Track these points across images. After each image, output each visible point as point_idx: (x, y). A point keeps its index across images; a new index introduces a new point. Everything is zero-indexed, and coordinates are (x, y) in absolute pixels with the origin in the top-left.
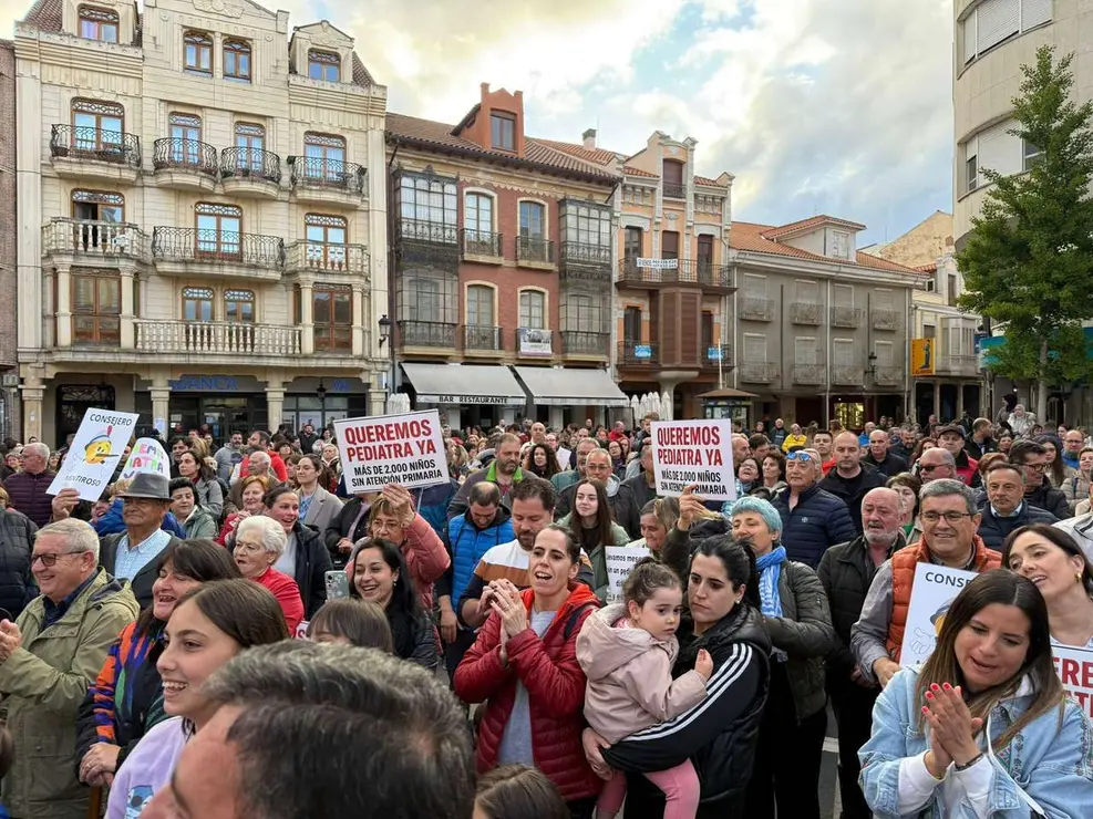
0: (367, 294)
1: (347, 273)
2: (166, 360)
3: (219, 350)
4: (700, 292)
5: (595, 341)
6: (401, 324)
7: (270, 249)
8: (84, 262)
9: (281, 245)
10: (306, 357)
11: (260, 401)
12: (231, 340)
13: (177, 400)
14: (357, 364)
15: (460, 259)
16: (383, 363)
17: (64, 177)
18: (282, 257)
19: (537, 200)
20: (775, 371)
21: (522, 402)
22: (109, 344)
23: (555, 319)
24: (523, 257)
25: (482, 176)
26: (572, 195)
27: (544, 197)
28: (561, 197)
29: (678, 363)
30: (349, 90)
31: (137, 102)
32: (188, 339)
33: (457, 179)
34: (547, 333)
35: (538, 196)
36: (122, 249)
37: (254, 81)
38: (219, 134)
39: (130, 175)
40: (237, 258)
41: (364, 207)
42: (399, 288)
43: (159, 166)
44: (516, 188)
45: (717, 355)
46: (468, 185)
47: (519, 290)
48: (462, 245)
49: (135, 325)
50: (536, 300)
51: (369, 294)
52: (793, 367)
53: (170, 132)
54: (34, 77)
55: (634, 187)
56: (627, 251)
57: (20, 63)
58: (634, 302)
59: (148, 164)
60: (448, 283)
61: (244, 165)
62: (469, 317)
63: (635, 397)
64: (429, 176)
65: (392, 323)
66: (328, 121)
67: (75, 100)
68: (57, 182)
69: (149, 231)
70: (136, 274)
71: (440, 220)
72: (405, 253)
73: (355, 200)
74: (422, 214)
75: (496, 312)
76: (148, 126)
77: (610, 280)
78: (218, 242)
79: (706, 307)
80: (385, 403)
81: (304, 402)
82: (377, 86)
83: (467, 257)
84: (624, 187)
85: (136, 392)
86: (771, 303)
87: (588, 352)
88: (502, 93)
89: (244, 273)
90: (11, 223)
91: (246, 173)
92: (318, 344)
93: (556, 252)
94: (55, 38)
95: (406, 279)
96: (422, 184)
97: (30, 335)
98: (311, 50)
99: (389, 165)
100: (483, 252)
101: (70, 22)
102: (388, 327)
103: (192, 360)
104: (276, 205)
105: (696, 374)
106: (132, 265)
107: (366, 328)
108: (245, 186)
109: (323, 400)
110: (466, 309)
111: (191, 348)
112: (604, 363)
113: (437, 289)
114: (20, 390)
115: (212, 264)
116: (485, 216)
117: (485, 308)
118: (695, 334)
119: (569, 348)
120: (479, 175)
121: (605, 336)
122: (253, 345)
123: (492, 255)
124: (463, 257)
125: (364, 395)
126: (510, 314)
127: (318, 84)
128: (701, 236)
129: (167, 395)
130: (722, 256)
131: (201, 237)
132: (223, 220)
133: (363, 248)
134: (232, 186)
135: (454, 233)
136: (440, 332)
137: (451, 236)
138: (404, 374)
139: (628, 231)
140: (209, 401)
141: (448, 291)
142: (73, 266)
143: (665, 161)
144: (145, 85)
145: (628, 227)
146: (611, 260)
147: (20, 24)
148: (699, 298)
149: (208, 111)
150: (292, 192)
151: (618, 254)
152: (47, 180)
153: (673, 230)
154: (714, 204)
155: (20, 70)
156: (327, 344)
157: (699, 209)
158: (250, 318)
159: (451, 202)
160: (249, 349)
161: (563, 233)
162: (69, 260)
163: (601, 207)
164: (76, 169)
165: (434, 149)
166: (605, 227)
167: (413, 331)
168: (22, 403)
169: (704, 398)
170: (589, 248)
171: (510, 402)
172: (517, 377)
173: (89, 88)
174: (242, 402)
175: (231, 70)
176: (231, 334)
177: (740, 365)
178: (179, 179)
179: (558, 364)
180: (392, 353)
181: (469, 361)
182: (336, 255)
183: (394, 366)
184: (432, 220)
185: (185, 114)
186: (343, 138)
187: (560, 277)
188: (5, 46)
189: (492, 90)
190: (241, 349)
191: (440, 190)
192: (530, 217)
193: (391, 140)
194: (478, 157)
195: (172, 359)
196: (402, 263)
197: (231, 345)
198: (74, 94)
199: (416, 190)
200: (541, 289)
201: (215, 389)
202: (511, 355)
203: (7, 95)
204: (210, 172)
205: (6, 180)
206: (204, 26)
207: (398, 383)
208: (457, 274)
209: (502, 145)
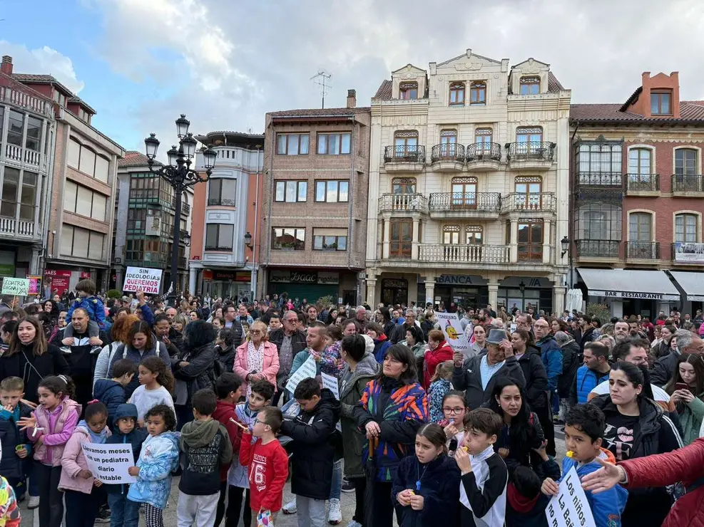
0: (554, 223)
1: (541, 211)
2: (433, 266)
3: (462, 262)
6: (578, 242)
7: (493, 200)
8: (396, 215)
9: (500, 198)
10: (512, 265)
11: (484, 291)
12: (468, 255)
13: (439, 289)
14: (545, 269)
15: (624, 195)
16: (564, 268)
17: (389, 173)
18: (500, 204)
19: (691, 147)
21: (677, 298)
22: (406, 257)
24: (678, 189)
25: (643, 136)
27: (697, 144)
30: (546, 97)
31: (425, 127)
32: (445, 254)
33: (622, 141)
34: (700, 245)
35: (692, 143)
36: (414, 207)
37: (487, 104)
38: (466, 137)
39: (419, 167)
40: (473, 207)
41: (554, 168)
42: (577, 218)
43: (434, 160)
44: (672, 141)
46: (631, 144)
47: (674, 214)
48: (626, 185)
49: (419, 247)
50: (690, 221)
51: (556, 223)
53: (441, 141)
54: (378, 124)
57: (373, 119)
60: (614, 212)
61: (479, 153)
62: (631, 235)
64: (601, 142)
65: (572, 243)
66: (531, 118)
67: (396, 132)
68: (386, 175)
69: (428, 196)
70: (420, 220)
71: (609, 170)
72: (580, 194)
73: (548, 165)
74: (595, 168)
75: (654, 231)
76: (430, 139)
78: (464, 199)
80: (565, 295)
81: (512, 293)
82: (564, 90)
83: (629, 193)
85: (419, 284)
88: (661, 75)
89: (477, 215)
90: (366, 198)
91: (480, 157)
92: (520, 257)
94: (389, 103)
95: (582, 212)
96: (595, 148)
97: (371, 254)
98: (522, 78)
99: (572, 139)
100: (643, 188)
101: (395, 92)
102: (568, 244)
103: (447, 266)
104: (497, 173)
106: (419, 215)
107: (552, 245)
108: (480, 165)
109: (523, 292)
110: (628, 230)
111: (446, 259)
113: (605, 217)
114: (366, 281)
115: (459, 212)
116: (645, 163)
117: (644, 228)
120: (641, 135)
122: (480, 257)
123: (651, 189)
124: (626, 193)
125: (551, 289)
126: (666, 232)
127: (526, 97)
129: (433, 285)
131: (454, 197)
132: (467, 186)
133: (552, 194)
134: (472, 166)
135: (619, 178)
136: (607, 246)
137: (617, 180)
138: (579, 276)
140: (455, 290)
141: (614, 218)
142: (391, 218)
144: (429, 118)
147: (373, 99)
149: (461, 126)
150: (508, 165)
152: (382, 175)
155: (373, 122)
156: (526, 256)
158: (480, 241)
159: (617, 157)
160: (478, 260)
162: (389, 215)
164: (395, 168)
165: (605, 124)
167: (586, 246)
168: (367, 287)
171: (665, 298)
172: (672, 279)
173: (403, 125)
174: (474, 291)
175: (475, 100)
176: (468, 251)
178: (444, 166)
180: (571, 262)
181: (630, 267)
182: (534, 201)
183: (572, 270)
184: (602, 170)
185: (449, 130)
186: (541, 127)
188: (368, 111)
189: (651, 76)
190: (474, 260)
191: (609, 150)
192: (685, 160)
193: (573, 123)
194: (639, 124)
195: (437, 266)
196: (579, 202)
197: (468, 257)
198: (396, 129)
199: (590, 152)
200: (695, 212)
201: (459, 283)
202: (667, 262)
203: (367, 134)
204: (460, 160)
205: (365, 177)
206: (460, 78)
207: (575, 282)
208: (621, 206)
209: (660, 112)
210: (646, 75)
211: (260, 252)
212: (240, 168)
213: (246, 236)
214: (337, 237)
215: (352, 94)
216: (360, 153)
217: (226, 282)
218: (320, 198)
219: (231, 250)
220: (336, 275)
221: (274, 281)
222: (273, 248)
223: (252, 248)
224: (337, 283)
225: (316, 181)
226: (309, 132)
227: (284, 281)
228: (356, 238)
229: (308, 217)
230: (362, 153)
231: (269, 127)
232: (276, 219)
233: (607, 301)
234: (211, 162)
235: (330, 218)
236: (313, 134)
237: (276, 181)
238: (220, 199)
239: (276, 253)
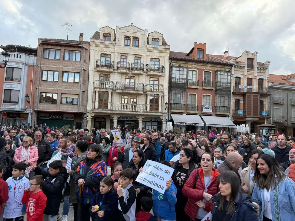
0: (163, 97)
1: (158, 92)
2: (117, 112)
3: (129, 111)
4: (259, 95)
5: (225, 109)
6: (171, 104)
7: (141, 86)
8: (101, 90)
9: (144, 85)
10: (148, 112)
11: (137, 122)
13: (120, 122)
14: (159, 114)
15: (187, 87)
16: (166, 114)
17: (98, 71)
18: (144, 88)
19: (209, 71)
20: (285, 119)
21: (203, 125)
22: (105, 108)
23: (213, 102)
24: (205, 86)
25: (194, 66)
26: (219, 69)
27: (211, 70)
28: (216, 70)
29: (251, 116)
30: (161, 47)
31: (114, 53)
32: (122, 107)
33: (187, 67)
34: (211, 106)
35: (209, 70)
36: (109, 87)
37: (139, 47)
38: (131, 60)
39: (111, 70)
40: (133, 89)
41: (163, 75)
42: (171, 95)
43: (118, 68)
44: (203, 68)
45: (265, 114)
46: (190, 68)
47: (203, 95)
48: (188, 84)
49: (111, 104)
50: (208, 98)
52: (292, 118)
53: (121, 60)
54: (93, 50)
55: (238, 66)
56: (236, 84)
57: (91, 47)
58: (238, 98)
59: (115, 68)
60: (183, 93)
61: (136, 67)
62: (189, 102)
63: (238, 125)
64: (180, 67)
65: (169, 104)
66: (156, 55)
67: (102, 54)
68: (97, 72)
69: (115, 83)
70: (112, 93)
71: (182, 78)
72: (173, 86)
73: (161, 74)
74: (178, 76)
75: (196, 101)
76: (116, 59)
77: (230, 92)
78: (130, 85)
79: (262, 99)
80: (166, 124)
81: (148, 123)
82: (168, 45)
83: (189, 87)
84: (235, 66)
85: (111, 120)
86: (283, 99)
87: (223, 112)
88: (200, 44)
89: (135, 92)
90: (88, 82)
91: (136, 69)
92: (151, 109)
93: (214, 85)
94: (98, 41)
95: (173, 93)
96: (178, 69)
97: (89, 107)
98: (153, 38)
99: (170, 65)
100: (193, 85)
101: (101, 37)
102: (168, 105)
103: (123, 112)
104: (143, 76)
105: (258, 119)
106: (111, 90)
107: (162, 105)
108: (136, 72)
109: (151, 123)
110: (188, 100)
111: (122, 110)
112: (228, 115)
113: (180, 95)
114: (87, 118)
115: (128, 90)
116: (194, 76)
117: (193, 100)
118: (257, 108)
119: (218, 111)
120: (193, 65)
121: (229, 108)
122: (136, 109)
123: (196, 86)
125: (161, 122)
126: (200, 101)
127: (154, 46)
128: (259, 79)
129: (117, 120)
130: (267, 85)
131: (126, 84)
132: (131, 80)
133: (162, 85)
134: (133, 72)
135: (186, 81)
136: (181, 106)
137: (185, 81)
138: (171, 117)
139: (236, 78)
140: (126, 122)
141: (183, 95)
143: (248, 58)
144: (116, 50)
145: (236, 77)
146: (231, 86)
147: (91, 38)
148: (259, 97)
149: (129, 55)
150: (147, 73)
151: (233, 84)
152: (95, 72)
153: (250, 77)
154: (263, 70)
155: (91, 48)
156: (153, 109)
157: (259, 71)
158: (136, 103)
159: (185, 73)
160: (135, 110)
161: (216, 79)
162: (98, 90)
163: (228, 72)
164: (101, 69)
165: (181, 60)
166: (229, 77)
167: (174, 106)
168: (87, 121)
169: (260, 126)
170: (224, 83)
171: (199, 125)
172: (202, 118)
173: (104, 51)
174: (133, 123)
175: (134, 45)
176: (131, 106)
177: (273, 117)
178: (122, 71)
179: (214, 115)
180: (168, 111)
181: (188, 114)
182: (156, 87)
183: (169, 115)
184: (180, 78)
185: (124, 56)
186: (159, 59)
187: (215, 91)
188: (88, 43)
189: (197, 43)
190: (133, 110)
191: (182, 70)
192: (207, 76)
193: (171, 59)
194: (193, 61)
195: (118, 112)
196: (172, 89)
197: (131, 109)
198: (101, 53)
199: (176, 70)
200: (209, 95)
201: (127, 120)
202: (200, 112)
203: (88, 54)
204: (129, 69)
205: (87, 72)
206: (129, 35)
207: (170, 119)
208: (186, 91)
209: (200, 57)
210: (196, 43)
211: (33, 104)
212: (24, 63)
213: (26, 96)
214: (73, 99)
215: (81, 35)
216: (85, 61)
217: (15, 118)
218: (65, 80)
219: (17, 103)
220: (73, 116)
221: (41, 118)
222: (40, 102)
223: (29, 102)
224: (73, 119)
225: (63, 72)
226: (60, 49)
227: (46, 118)
228: (82, 99)
229: (59, 89)
230: (86, 61)
231: (40, 45)
232: (42, 89)
233: (180, 126)
234: (7, 59)
235: (70, 89)
236: (62, 50)
237: (43, 70)
238: (12, 78)
239: (42, 105)
